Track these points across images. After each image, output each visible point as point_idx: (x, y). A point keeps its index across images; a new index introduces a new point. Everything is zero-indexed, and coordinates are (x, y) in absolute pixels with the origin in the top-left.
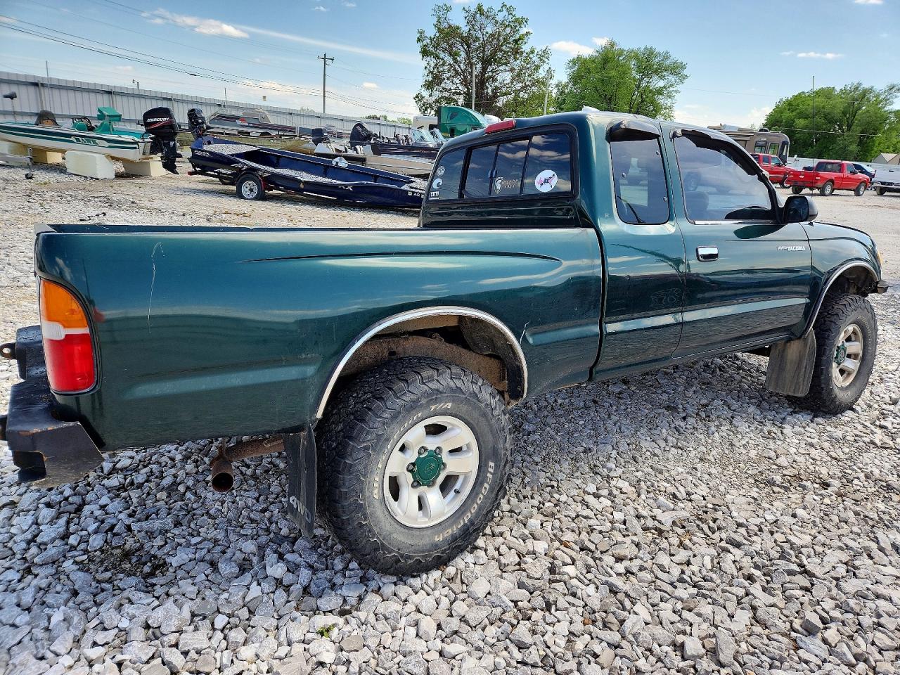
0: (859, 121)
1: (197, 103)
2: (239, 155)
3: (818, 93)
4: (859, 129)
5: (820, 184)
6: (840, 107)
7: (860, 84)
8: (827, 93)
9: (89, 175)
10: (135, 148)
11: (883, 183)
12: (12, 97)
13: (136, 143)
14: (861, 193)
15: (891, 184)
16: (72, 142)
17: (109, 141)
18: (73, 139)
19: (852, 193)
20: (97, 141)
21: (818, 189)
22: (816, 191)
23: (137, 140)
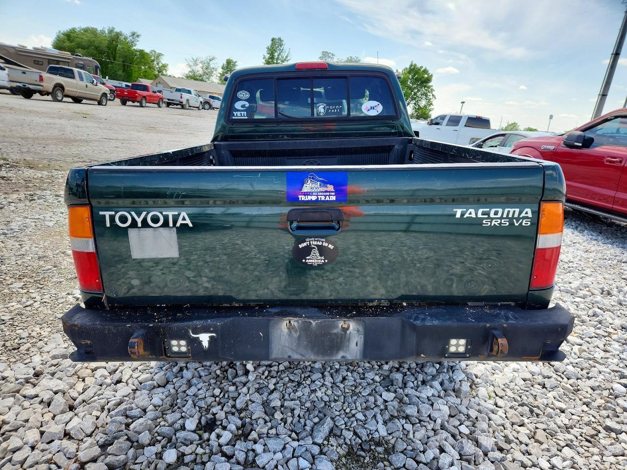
0: (120, 54)
3: (86, 30)
4: (121, 60)
5: (139, 99)
6: (105, 43)
7: (114, 28)
8: (93, 32)
11: (169, 100)
14: (161, 105)
15: (172, 100)
19: (156, 105)
21: (138, 102)
22: (136, 104)
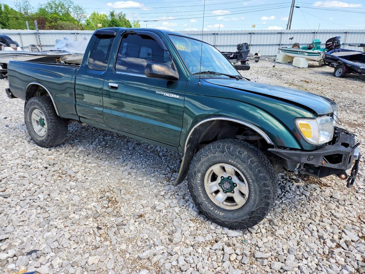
1: (336, 33)
2: (341, 57)
9: (297, 66)
10: (319, 55)
12: (291, 39)
13: (319, 53)
16: (298, 54)
17: (308, 53)
18: (298, 53)
20: (305, 53)
23: (320, 52)
